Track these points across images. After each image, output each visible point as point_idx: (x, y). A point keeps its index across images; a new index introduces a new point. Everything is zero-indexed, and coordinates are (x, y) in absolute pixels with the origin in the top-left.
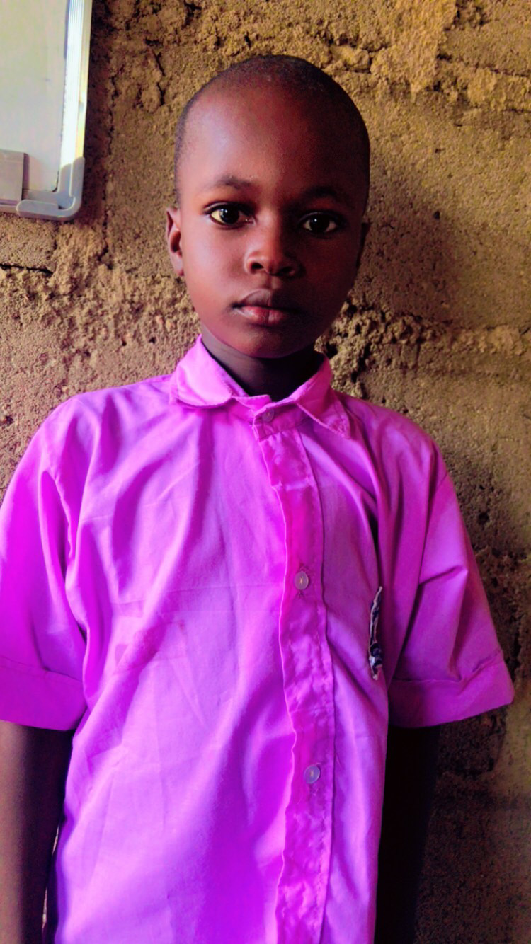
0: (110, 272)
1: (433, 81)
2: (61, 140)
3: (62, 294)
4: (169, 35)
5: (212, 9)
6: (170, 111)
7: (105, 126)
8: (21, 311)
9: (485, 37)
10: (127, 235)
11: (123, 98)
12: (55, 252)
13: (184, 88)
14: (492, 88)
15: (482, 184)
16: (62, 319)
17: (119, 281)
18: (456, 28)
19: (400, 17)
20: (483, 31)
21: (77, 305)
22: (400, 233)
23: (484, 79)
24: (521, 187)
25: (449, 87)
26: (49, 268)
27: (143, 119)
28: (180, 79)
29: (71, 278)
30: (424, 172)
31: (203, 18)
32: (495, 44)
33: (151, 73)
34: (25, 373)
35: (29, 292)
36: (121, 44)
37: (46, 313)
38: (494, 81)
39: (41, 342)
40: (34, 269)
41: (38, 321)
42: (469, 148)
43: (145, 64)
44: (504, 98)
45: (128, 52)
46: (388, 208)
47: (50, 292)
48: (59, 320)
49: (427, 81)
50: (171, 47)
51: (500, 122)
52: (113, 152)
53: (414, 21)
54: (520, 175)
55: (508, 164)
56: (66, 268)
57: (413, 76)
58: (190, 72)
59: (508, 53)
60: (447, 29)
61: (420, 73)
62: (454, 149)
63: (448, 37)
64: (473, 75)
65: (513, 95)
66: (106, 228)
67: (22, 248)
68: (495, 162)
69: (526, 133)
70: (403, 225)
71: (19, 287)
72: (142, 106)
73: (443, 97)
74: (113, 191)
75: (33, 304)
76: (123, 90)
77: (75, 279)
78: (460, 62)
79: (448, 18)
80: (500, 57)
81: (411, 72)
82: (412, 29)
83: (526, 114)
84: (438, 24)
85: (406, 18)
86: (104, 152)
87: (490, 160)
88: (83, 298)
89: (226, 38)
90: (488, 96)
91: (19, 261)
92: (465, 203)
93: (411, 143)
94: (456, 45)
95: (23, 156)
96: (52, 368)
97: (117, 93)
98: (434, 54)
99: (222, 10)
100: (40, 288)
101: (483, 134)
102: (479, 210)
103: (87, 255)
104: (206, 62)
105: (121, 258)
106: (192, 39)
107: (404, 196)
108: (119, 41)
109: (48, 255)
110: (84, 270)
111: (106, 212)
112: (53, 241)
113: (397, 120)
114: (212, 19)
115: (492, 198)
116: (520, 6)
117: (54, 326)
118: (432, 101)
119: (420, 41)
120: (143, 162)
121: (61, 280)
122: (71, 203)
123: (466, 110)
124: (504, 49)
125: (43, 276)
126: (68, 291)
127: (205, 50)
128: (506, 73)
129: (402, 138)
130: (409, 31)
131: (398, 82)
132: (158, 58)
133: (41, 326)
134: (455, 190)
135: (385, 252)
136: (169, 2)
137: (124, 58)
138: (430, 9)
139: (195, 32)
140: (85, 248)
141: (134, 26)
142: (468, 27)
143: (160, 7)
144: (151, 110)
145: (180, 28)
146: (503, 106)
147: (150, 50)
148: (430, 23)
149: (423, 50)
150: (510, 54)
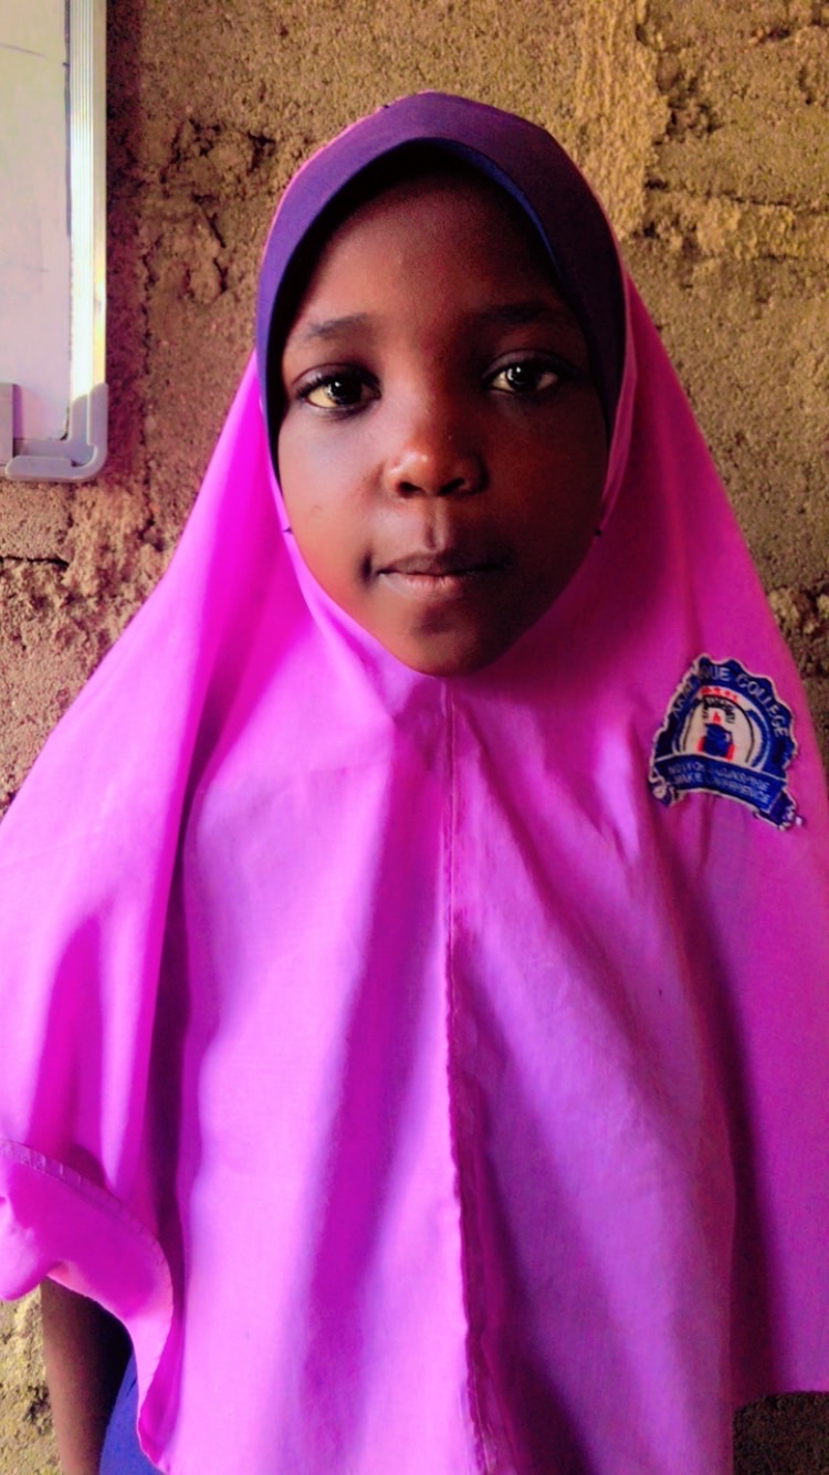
0: (159, 555)
1: (641, 222)
2: (70, 359)
3: (85, 595)
4: (227, 186)
5: (291, 141)
6: (237, 300)
7: (136, 331)
8: (22, 627)
9: (717, 149)
10: (182, 496)
11: (162, 287)
12: (70, 531)
14: (734, 227)
15: (730, 374)
16: (88, 634)
18: (671, 140)
19: (583, 130)
20: (714, 142)
21: (110, 611)
23: (721, 214)
24: (792, 372)
25: (667, 230)
26: (63, 557)
27: (196, 316)
28: (249, 249)
29: (99, 569)
31: (278, 155)
32: (733, 159)
33: (203, 245)
34: (34, 722)
35: (33, 597)
36: (154, 205)
37: (61, 627)
38: (737, 215)
39: (56, 672)
40: (39, 560)
41: (51, 641)
42: (707, 319)
43: (193, 232)
44: (755, 240)
45: (165, 216)
47: (66, 594)
48: (83, 637)
49: (631, 225)
50: (233, 203)
51: (751, 277)
52: (154, 371)
53: (605, 136)
54: (789, 355)
55: (769, 340)
56: (89, 555)
59: (754, 171)
60: (658, 143)
61: (621, 211)
62: (683, 324)
63: (659, 155)
64: (703, 209)
65: (768, 235)
66: (149, 488)
67: (18, 530)
68: (748, 339)
69: (793, 290)
71: (16, 591)
72: (192, 295)
73: (659, 245)
74: (156, 429)
75: (41, 614)
76: (161, 273)
77: (105, 571)
78: (681, 190)
79: (659, 127)
80: (742, 179)
82: (604, 146)
83: (791, 261)
84: (643, 136)
85: (593, 130)
86: (137, 371)
87: (740, 336)
88: (119, 599)
90: (729, 238)
91: (15, 550)
92: (707, 405)
94: (674, 166)
95: (11, 390)
97: (152, 279)
98: (640, 182)
99: (307, 142)
100: (50, 589)
101: (727, 296)
102: (729, 415)
103: (122, 532)
105: (174, 531)
106: (264, 189)
108: (152, 202)
109: (59, 537)
110: (118, 555)
111: (146, 462)
112: (66, 515)
114: (293, 156)
115: (748, 394)
116: (768, 99)
117: (76, 646)
118: (643, 253)
119: (618, 164)
120: (199, 381)
121: (83, 575)
122: (91, 455)
123: (697, 262)
124: (747, 165)
125: (54, 569)
126: (95, 590)
128: (755, 202)
130: (598, 151)
132: (213, 223)
133: (55, 648)
134: (690, 386)
136: (224, 136)
137: (160, 225)
138: (629, 114)
139: (268, 177)
140: (117, 521)
141: (173, 177)
142: (689, 137)
143: (211, 144)
144: (207, 301)
145: (245, 174)
146: (754, 252)
147: (200, 210)
148: (631, 136)
149: (623, 178)
150: (758, 172)
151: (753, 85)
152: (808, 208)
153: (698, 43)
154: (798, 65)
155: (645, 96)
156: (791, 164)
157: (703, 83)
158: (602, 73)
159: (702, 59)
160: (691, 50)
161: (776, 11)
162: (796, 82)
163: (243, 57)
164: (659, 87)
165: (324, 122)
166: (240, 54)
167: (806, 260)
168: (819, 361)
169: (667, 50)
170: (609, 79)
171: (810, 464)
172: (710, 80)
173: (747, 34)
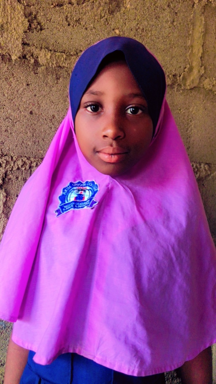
1: (22, 54)
9: (43, 35)
14: (49, 58)
15: (50, 99)
18: (29, 31)
19: (2, 26)
22: (15, 121)
23: (45, 54)
25: (29, 57)
30: (23, 94)
38: (50, 54)
42: (42, 83)
46: (8, 111)
49: (18, 55)
51: (55, 72)
53: (9, 28)
55: (60, 90)
57: (12, 52)
59: (54, 43)
60: (25, 32)
61: (15, 50)
62: (35, 84)
63: (26, 35)
64: (40, 52)
65: (59, 61)
68: (54, 89)
70: (15, 118)
73: (27, 61)
78: (33, 46)
79: (25, 27)
81: (11, 51)
82: (9, 31)
84: (21, 29)
85: (5, 26)
87: (52, 88)
90: (48, 61)
92: (44, 107)
93: (15, 82)
94: (30, 39)
98: (20, 43)
101: (48, 77)
102: (50, 110)
107: (15, 105)
113: (7, 72)
115: (55, 104)
118: (22, 63)
119: (13, 37)
123: (39, 67)
124: (52, 41)
128: (55, 51)
129: (11, 80)
130: (7, 32)
131: (5, 55)
134: (38, 101)
135: (9, 130)
138: (16, 23)
142: (35, 31)
148: (17, 29)
149: (15, 41)
155: (21, 18)
157: (38, 17)
158: (7, 10)
164: (25, 16)
169: (27, 6)
170: (10, 12)
172: (40, 16)
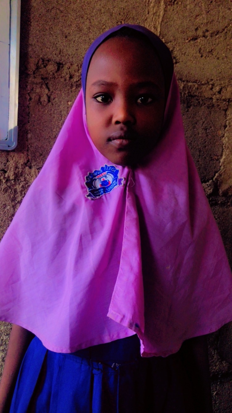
0: (30, 170)
2: (8, 119)
3: (11, 179)
4: (51, 75)
5: (67, 64)
6: (53, 105)
7: (26, 112)
10: (37, 155)
11: (33, 101)
12: (8, 163)
13: (58, 95)
16: (11, 189)
17: (34, 173)
20: (177, 66)
21: (17, 184)
24: (196, 125)
26: (5, 170)
27: (42, 108)
28: (56, 92)
29: (15, 173)
31: (64, 68)
32: (182, 71)
33: (44, 90)
36: (31, 80)
37: (5, 188)
39: (3, 199)
41: (2, 191)
43: (41, 87)
44: (187, 91)
45: (34, 83)
47: (6, 179)
48: (10, 190)
50: (52, 80)
52: (30, 122)
54: (195, 121)
56: (12, 169)
58: (60, 89)
66: (28, 152)
69: (197, 104)
72: (41, 103)
74: (30, 137)
76: (33, 97)
77: (16, 173)
80: (184, 76)
86: (26, 122)
88: (20, 181)
89: (73, 75)
96: (8, 210)
97: (31, 99)
99: (71, 65)
100: (2, 178)
103: (21, 163)
104: (66, 85)
105: (35, 164)
106: (60, 76)
108: (31, 79)
109: (5, 164)
110: (20, 169)
111: (28, 145)
112: (6, 159)
114: (68, 68)
116: (191, 56)
117: (8, 193)
120: (42, 125)
121: (10, 174)
122: (13, 144)
125: (3, 173)
126: (13, 178)
127: (65, 80)
132: (47, 85)
133: (3, 193)
136: (50, 63)
137: (33, 86)
139: (61, 73)
140: (20, 161)
141: (37, 73)
143: (47, 65)
144: (45, 105)
145: (55, 73)
146: (187, 95)
147: (43, 81)
150: (188, 74)
151: (187, 52)
152: (201, 84)
153: (173, 41)
154: (199, 48)
156: (197, 72)
159: (174, 46)
160: (171, 43)
161: (193, 33)
162: (198, 52)
163: (55, 43)
165: (76, 60)
166: (55, 42)
167: (201, 97)
168: (203, 123)
171: (200, 149)
173: (186, 39)
